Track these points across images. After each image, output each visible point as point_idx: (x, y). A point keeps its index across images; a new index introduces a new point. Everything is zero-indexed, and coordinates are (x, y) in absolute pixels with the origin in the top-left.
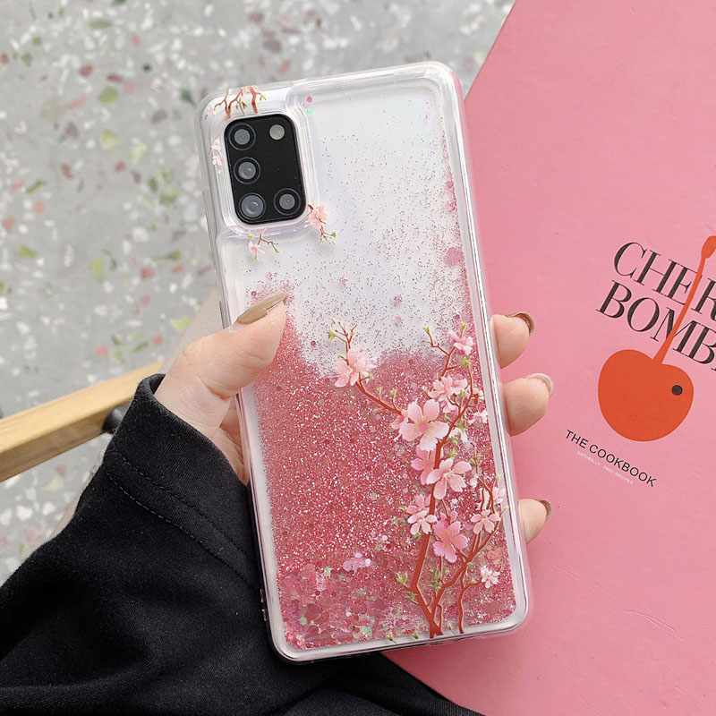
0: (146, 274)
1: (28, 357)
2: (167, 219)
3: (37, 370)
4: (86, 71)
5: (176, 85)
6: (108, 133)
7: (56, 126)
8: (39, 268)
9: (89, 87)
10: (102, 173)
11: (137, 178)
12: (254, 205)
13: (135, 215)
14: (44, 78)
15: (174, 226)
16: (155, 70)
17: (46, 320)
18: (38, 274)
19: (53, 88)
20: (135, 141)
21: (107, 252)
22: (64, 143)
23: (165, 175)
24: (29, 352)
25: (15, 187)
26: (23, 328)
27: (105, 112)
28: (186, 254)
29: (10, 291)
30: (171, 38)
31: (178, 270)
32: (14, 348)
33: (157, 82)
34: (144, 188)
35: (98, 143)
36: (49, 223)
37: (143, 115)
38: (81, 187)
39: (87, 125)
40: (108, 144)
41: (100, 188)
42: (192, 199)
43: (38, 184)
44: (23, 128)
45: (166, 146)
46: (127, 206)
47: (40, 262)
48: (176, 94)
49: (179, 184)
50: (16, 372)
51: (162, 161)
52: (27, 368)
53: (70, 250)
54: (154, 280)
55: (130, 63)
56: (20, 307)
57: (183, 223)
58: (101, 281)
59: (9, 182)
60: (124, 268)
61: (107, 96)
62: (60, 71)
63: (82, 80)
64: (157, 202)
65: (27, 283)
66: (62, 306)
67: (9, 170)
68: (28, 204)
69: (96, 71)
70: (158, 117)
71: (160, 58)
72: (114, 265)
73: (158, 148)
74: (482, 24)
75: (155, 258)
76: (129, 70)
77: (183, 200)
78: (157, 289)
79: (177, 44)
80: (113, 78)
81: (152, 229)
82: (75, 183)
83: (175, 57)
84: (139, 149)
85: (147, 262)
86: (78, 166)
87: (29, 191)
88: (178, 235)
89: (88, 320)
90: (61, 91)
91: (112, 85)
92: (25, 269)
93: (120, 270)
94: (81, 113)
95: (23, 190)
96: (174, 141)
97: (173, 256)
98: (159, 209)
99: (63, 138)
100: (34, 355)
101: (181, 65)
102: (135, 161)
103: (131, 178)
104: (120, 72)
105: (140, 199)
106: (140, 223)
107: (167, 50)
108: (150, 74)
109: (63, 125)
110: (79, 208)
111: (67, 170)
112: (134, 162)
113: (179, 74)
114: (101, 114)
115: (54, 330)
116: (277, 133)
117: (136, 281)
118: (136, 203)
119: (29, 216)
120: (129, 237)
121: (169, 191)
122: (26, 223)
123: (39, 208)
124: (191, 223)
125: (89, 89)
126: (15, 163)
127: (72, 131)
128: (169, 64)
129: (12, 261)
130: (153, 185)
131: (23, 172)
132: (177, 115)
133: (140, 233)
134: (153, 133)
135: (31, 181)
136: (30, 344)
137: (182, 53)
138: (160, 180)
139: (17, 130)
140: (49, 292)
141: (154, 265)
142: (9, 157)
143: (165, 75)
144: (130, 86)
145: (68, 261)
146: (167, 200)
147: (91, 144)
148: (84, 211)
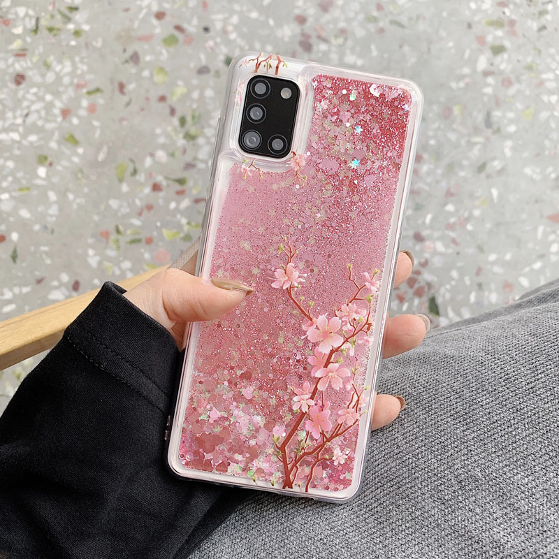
0: (156, 187)
1: (49, 219)
2: (185, 152)
3: (52, 232)
4: (160, 16)
5: (224, 51)
6: (162, 70)
7: (125, 51)
8: (78, 155)
9: (158, 29)
10: (147, 99)
11: (173, 112)
12: (253, 139)
13: (162, 140)
14: (127, 10)
15: (188, 158)
16: (212, 33)
17: (71, 197)
18: (76, 159)
19: (131, 20)
20: (180, 83)
21: (132, 160)
22: (126, 65)
23: (193, 117)
24: (52, 216)
25: (79, 86)
26: (52, 196)
27: (164, 51)
28: (190, 183)
29: (51, 164)
30: (232, 12)
31: (180, 193)
32: (41, 209)
33: (211, 43)
34: (176, 121)
35: (152, 75)
36: (96, 123)
37: (192, 65)
38: (128, 104)
39: (148, 58)
40: (159, 78)
41: (142, 109)
42: (208, 143)
43: (98, 90)
44: (99, 43)
45: (202, 96)
46: (158, 131)
47: (80, 151)
48: (222, 58)
49: (203, 127)
50: (37, 227)
51: (195, 106)
52: (46, 227)
53: (105, 149)
54: (161, 194)
55: (195, 21)
56: (55, 180)
57: (195, 159)
58: (121, 180)
59: (76, 81)
60: (141, 177)
61: (170, 41)
62: (141, 9)
63: (155, 21)
64: (181, 136)
65: (65, 163)
66: (86, 190)
67: (79, 72)
68: (85, 103)
69: (168, 18)
70: (203, 71)
71: (219, 26)
72: (135, 172)
73: (195, 95)
74: (467, 85)
75: (166, 178)
76: (192, 27)
77: (201, 141)
78: (160, 201)
79: (235, 20)
80: (178, 28)
81: (172, 155)
82: (125, 99)
83: (230, 28)
84: (180, 90)
85: (159, 179)
86: (131, 87)
87: (89, 93)
88: (189, 166)
89: (102, 207)
90: (136, 25)
91: (177, 33)
92: (67, 151)
93: (138, 177)
94: (146, 47)
95: (85, 91)
96: (209, 93)
97: (181, 182)
98: (181, 142)
99: (127, 61)
100: (54, 219)
101: (233, 36)
102: (175, 99)
103: (168, 111)
104: (185, 26)
105: (169, 129)
106: (163, 147)
107: (225, 21)
108: (207, 35)
109: (130, 52)
110: (122, 120)
111: (122, 87)
112: (173, 100)
113: (229, 43)
114: (161, 53)
115: (75, 206)
116: (286, 94)
117: (147, 190)
118: (165, 131)
119: (83, 113)
120: (152, 155)
121: (193, 131)
122: (79, 117)
123: (92, 109)
124: (202, 161)
125: (158, 31)
126: (85, 68)
127: (135, 58)
128: (225, 32)
129: (59, 143)
130: (183, 121)
131: (88, 77)
132: (217, 73)
133: (161, 155)
134: (195, 82)
135: (92, 87)
136: (54, 210)
137: (237, 28)
138: (189, 119)
139: (94, 43)
140: (80, 175)
141: (164, 183)
142: (82, 62)
143: (218, 40)
144: (189, 40)
145: (101, 157)
146: (190, 137)
147: (146, 73)
148: (125, 123)
